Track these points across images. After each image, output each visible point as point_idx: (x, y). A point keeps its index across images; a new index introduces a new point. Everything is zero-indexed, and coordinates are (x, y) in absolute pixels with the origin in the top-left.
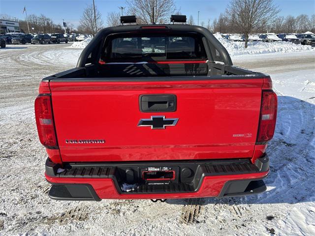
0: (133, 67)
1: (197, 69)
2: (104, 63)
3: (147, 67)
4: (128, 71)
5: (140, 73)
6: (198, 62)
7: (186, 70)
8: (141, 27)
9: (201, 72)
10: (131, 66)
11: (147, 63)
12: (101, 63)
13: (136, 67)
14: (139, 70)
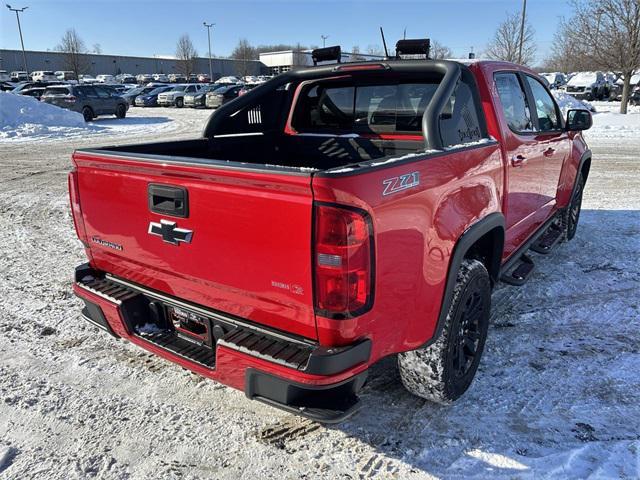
0: (334, 142)
2: (296, 134)
4: (325, 150)
5: (344, 155)
8: (339, 68)
10: (330, 141)
11: (357, 136)
12: (292, 133)
13: (338, 144)
14: (343, 150)
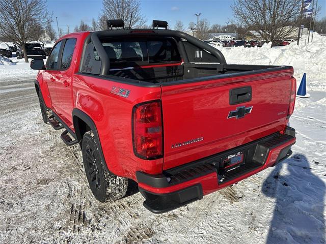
0: (121, 73)
1: (176, 71)
3: (134, 73)
6: (177, 64)
7: (168, 72)
8: (131, 32)
9: (179, 73)
11: (133, 68)
13: (123, 73)
